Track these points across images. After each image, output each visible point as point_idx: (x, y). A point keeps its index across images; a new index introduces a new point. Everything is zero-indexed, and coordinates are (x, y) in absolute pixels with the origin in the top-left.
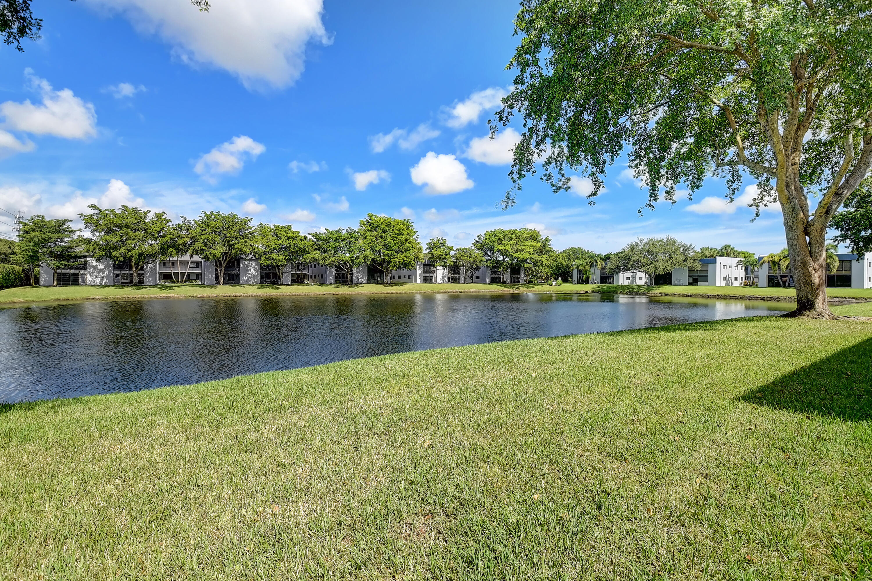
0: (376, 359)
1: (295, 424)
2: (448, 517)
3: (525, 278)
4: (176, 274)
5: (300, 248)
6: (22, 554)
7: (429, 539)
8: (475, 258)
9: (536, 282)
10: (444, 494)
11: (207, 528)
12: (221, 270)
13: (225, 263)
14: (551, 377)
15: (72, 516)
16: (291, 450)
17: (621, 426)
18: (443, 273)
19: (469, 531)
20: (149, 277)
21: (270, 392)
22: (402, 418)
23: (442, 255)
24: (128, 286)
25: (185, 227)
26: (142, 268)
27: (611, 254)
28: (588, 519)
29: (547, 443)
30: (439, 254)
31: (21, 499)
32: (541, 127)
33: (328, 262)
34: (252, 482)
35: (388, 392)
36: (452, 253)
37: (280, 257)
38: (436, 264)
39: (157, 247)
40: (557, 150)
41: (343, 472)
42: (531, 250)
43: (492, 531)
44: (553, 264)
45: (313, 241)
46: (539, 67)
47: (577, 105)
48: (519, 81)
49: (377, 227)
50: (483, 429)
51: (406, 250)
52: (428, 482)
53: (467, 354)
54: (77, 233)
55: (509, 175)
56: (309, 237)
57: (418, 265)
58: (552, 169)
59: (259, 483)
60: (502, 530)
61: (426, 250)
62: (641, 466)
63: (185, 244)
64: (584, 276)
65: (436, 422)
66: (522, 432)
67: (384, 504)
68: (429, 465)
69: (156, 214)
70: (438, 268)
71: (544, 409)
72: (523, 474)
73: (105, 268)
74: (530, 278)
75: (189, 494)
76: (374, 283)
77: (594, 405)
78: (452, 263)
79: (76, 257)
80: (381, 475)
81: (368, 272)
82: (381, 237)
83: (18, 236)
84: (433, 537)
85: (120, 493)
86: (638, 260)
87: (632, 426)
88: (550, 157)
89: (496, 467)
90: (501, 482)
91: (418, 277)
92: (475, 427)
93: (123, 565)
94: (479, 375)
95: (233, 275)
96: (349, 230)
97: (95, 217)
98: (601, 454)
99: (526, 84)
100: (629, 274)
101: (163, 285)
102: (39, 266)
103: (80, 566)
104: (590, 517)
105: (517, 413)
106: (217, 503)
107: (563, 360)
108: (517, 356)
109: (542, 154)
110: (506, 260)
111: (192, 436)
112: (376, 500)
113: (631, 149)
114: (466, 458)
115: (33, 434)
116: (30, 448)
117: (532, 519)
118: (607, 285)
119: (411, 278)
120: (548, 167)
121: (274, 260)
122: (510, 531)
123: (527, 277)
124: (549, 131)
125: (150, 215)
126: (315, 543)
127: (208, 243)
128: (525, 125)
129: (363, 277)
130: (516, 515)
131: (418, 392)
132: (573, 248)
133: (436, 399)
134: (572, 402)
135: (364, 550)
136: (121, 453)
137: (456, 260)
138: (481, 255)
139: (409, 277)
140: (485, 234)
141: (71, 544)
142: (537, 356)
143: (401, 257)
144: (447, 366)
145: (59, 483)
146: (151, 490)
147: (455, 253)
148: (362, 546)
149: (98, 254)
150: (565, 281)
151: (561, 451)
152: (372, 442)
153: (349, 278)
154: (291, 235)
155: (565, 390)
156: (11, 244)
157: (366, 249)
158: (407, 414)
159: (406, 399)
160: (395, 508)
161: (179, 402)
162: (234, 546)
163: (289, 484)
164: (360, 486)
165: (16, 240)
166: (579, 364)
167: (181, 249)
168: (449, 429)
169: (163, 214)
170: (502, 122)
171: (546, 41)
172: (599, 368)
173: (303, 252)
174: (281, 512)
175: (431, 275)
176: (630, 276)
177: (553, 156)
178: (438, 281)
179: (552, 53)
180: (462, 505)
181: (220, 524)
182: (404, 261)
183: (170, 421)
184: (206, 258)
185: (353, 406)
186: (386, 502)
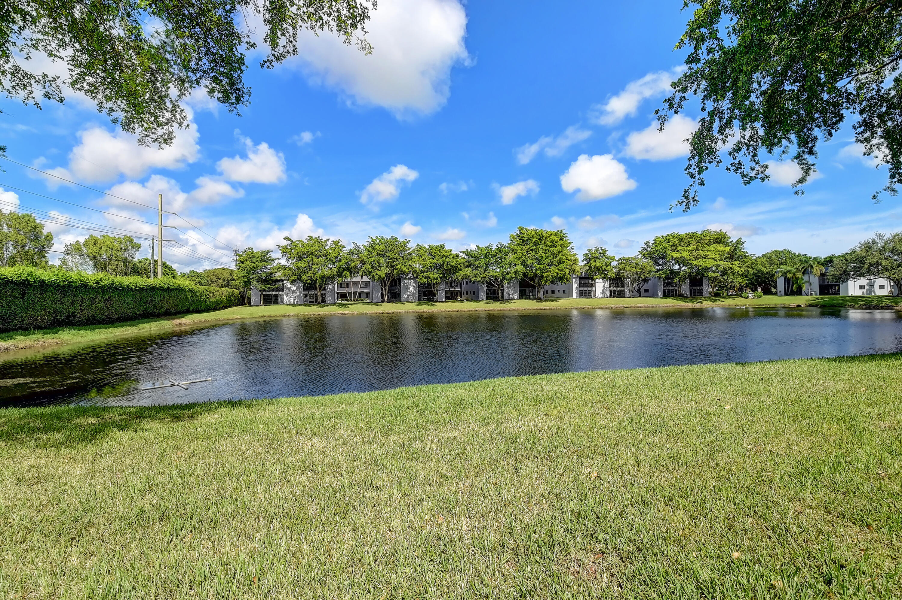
0: (532, 379)
1: (455, 438)
2: (622, 560)
3: (710, 290)
4: (350, 293)
5: (453, 266)
6: (242, 526)
7: (600, 580)
8: (642, 268)
9: (725, 294)
10: (617, 533)
11: (380, 527)
12: (385, 289)
13: (389, 283)
14: (752, 411)
15: (277, 500)
16: (452, 463)
17: (860, 480)
18: (604, 286)
19: (648, 580)
20: (329, 296)
21: (431, 404)
22: (563, 444)
23: (601, 267)
24: (314, 305)
25: (356, 251)
26: (324, 289)
27: (834, 256)
28: (812, 593)
29: (750, 492)
30: (598, 265)
31: (241, 480)
32: (725, 108)
33: (479, 279)
34: (418, 490)
35: (547, 415)
36: (614, 264)
37: (435, 275)
38: (595, 277)
39: (335, 270)
40: (748, 134)
41: (504, 493)
42: (717, 256)
43: (678, 586)
44: (748, 271)
45: (465, 258)
46: (718, 39)
47: (774, 74)
48: (692, 59)
49: (527, 240)
50: (663, 466)
51: (560, 263)
52: (598, 518)
53: (637, 378)
54: (276, 261)
55: (686, 170)
56: (461, 254)
57: (574, 278)
58: (743, 157)
59: (425, 492)
60: (690, 586)
61: (583, 261)
62: (894, 536)
63: (356, 267)
64: (795, 286)
65: (604, 452)
66: (714, 474)
67: (549, 534)
68: (597, 499)
69: (333, 241)
70: (597, 281)
71: (744, 450)
72: (717, 525)
73: (297, 289)
74: (717, 290)
75: (366, 493)
76: (526, 299)
77: (817, 450)
78: (613, 275)
79: (276, 281)
80: (544, 501)
81: (519, 287)
82: (532, 250)
83: (236, 265)
84: (605, 579)
85: (312, 484)
86: (877, 262)
87: (878, 483)
88: (739, 142)
89: (681, 513)
90: (688, 531)
91: (574, 291)
92: (652, 463)
93: (315, 550)
94: (654, 403)
95: (395, 293)
96: (499, 245)
97: (289, 247)
98: (830, 514)
99: (703, 62)
100: (863, 281)
101: (340, 303)
102: (250, 289)
103: (283, 544)
104: (815, 592)
105: (706, 452)
106: (388, 505)
107: (768, 391)
108: (703, 384)
109: (728, 139)
110: (683, 269)
111: (367, 440)
112: (540, 528)
113: (858, 118)
114: (642, 497)
115: (249, 427)
116: (247, 438)
117: (731, 580)
118: (829, 296)
119: (566, 293)
120: (736, 155)
121: (430, 278)
122: (702, 590)
123: (713, 288)
124: (737, 112)
125: (329, 243)
126: (479, 562)
127: (374, 265)
128: (703, 109)
129: (514, 293)
130: (710, 573)
131: (580, 417)
132: (776, 251)
133: (603, 427)
134: (784, 444)
135: (529, 577)
136: (312, 449)
137: (619, 271)
138: (650, 264)
139: (564, 292)
140: (654, 240)
141: (276, 524)
142: (731, 384)
143: (554, 271)
144: (614, 390)
145: (267, 470)
146: (335, 485)
147: (617, 263)
148: (527, 574)
149: (292, 278)
150: (767, 292)
151: (770, 504)
152: (531, 466)
153: (500, 294)
154: (444, 253)
155: (774, 429)
156: (231, 272)
157: (517, 263)
158: (570, 440)
159: (568, 423)
160: (562, 540)
161: (356, 408)
162: (404, 549)
163: (452, 497)
164: (521, 510)
165: (234, 268)
166: (793, 397)
167: (353, 271)
168: (620, 462)
169: (339, 241)
170: (673, 110)
171: (727, 7)
172: (823, 404)
173: (456, 269)
174: (445, 523)
175: (590, 289)
176: (865, 284)
177: (743, 141)
178: (597, 295)
179: (735, 20)
180: (639, 550)
181: (392, 525)
182: (558, 274)
183: (349, 424)
184: (373, 278)
185: (511, 426)
186: (551, 531)
